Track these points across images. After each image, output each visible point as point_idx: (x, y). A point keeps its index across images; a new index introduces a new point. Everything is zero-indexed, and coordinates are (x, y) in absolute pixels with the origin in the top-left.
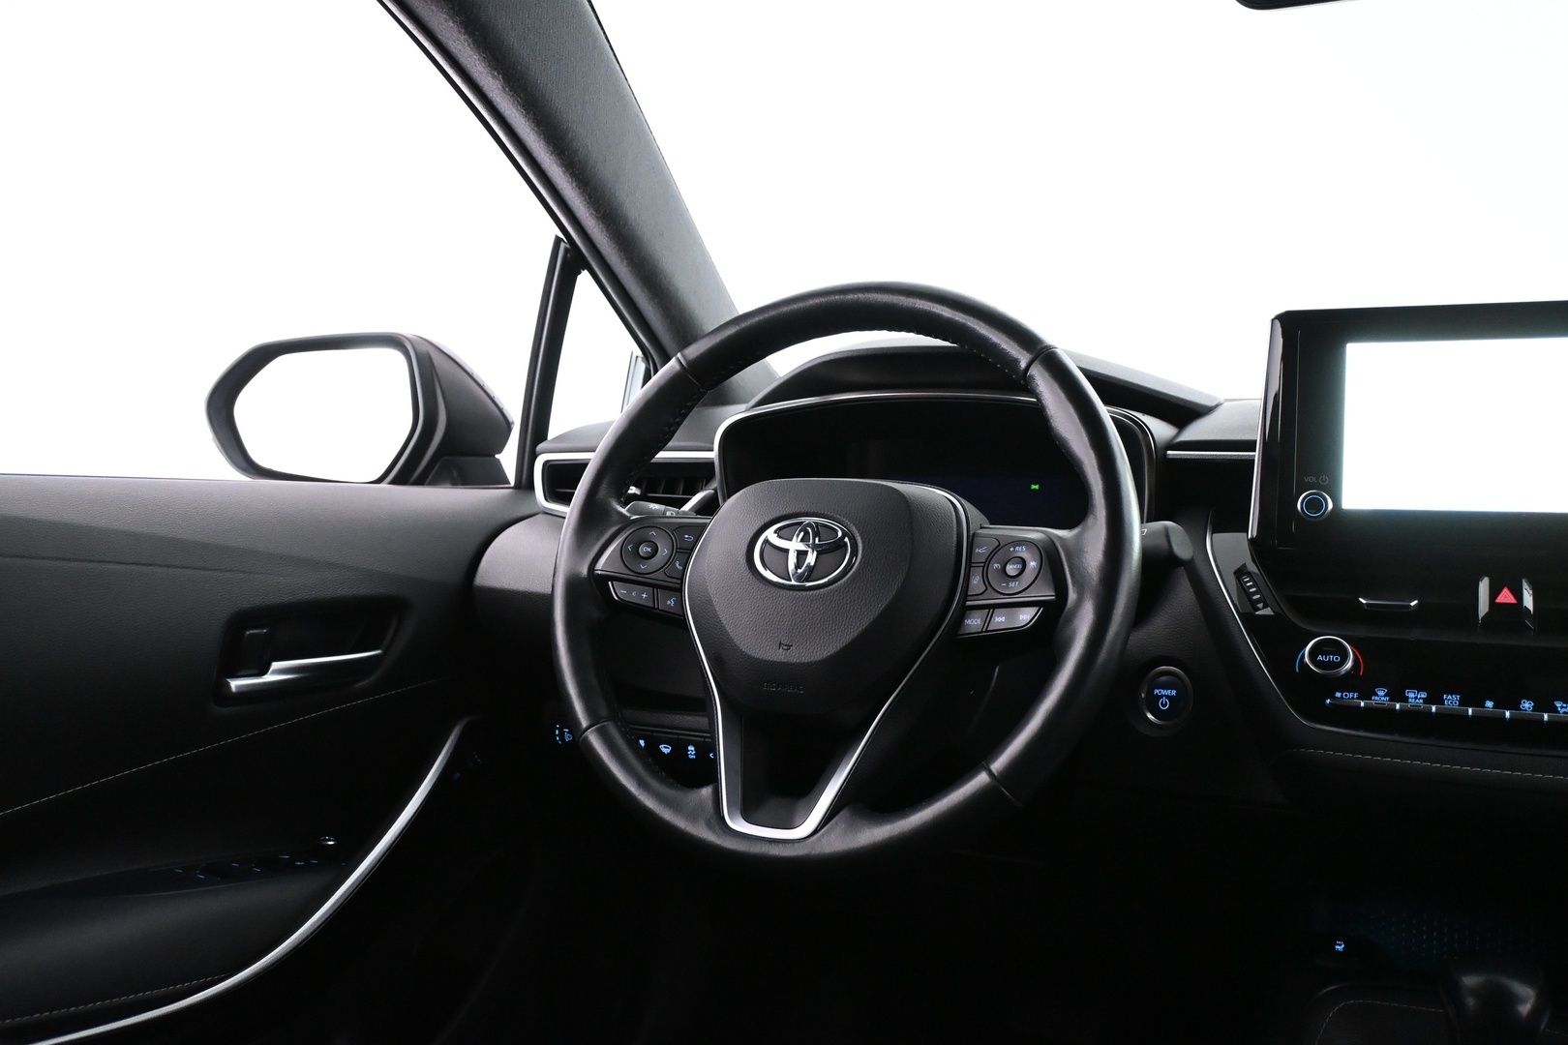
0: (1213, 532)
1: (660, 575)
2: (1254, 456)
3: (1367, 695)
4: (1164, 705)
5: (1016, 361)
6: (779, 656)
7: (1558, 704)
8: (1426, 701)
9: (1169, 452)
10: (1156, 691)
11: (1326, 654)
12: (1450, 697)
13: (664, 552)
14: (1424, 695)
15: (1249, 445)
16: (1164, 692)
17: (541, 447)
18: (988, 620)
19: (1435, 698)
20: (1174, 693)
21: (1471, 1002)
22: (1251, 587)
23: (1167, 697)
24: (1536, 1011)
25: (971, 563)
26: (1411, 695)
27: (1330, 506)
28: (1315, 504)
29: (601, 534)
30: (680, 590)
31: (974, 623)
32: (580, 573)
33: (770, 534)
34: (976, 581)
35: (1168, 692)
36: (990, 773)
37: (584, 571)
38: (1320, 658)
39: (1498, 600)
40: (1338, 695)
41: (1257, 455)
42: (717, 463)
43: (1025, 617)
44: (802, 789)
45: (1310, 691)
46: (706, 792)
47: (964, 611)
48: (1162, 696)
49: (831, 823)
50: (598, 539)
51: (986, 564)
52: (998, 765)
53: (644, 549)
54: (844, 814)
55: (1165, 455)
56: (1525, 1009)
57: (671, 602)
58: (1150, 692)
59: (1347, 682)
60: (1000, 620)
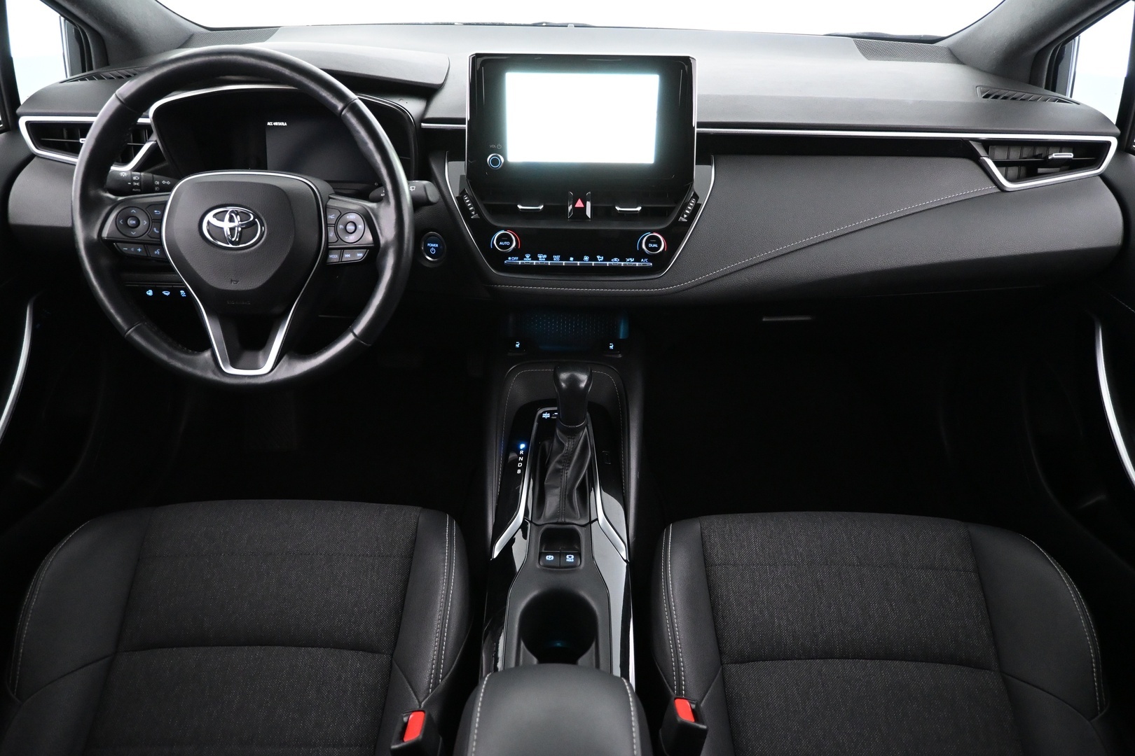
0: (448, 162)
1: (145, 237)
2: (465, 128)
3: (522, 258)
4: (433, 251)
5: (336, 107)
6: (232, 287)
7: (598, 257)
8: (546, 259)
9: (423, 124)
10: (429, 244)
11: (503, 241)
12: (556, 257)
13: (144, 223)
14: (545, 256)
15: (464, 121)
16: (432, 245)
17: (19, 111)
18: (341, 256)
19: (550, 258)
20: (437, 245)
21: (563, 385)
22: (468, 203)
23: (434, 247)
24: (587, 386)
25: (327, 224)
26: (540, 257)
27: (503, 161)
28: (495, 161)
29: (99, 214)
30: (161, 244)
31: (334, 257)
32: (94, 239)
33: (210, 217)
34: (332, 234)
35: (434, 245)
36: (354, 335)
37: (95, 236)
38: (501, 243)
39: (576, 206)
40: (510, 258)
42: (153, 126)
43: (360, 255)
44: (261, 344)
45: (497, 259)
46: (207, 354)
47: (328, 251)
48: (431, 247)
49: (279, 364)
50: (98, 218)
51: (336, 226)
52: (359, 328)
53: (131, 222)
54: (285, 358)
55: (420, 126)
56: (583, 385)
57: (157, 252)
58: (425, 246)
59: (513, 253)
60: (348, 256)
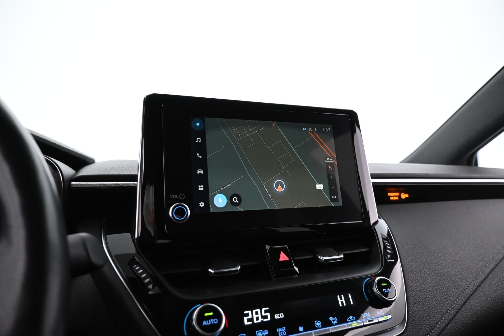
0: (105, 233)
2: (137, 184)
9: (73, 183)
11: (208, 318)
12: (280, 330)
14: (267, 332)
15: (133, 178)
19: (272, 334)
22: (142, 273)
26: (260, 334)
27: (190, 212)
38: (205, 323)
41: (138, 184)
55: (70, 185)
